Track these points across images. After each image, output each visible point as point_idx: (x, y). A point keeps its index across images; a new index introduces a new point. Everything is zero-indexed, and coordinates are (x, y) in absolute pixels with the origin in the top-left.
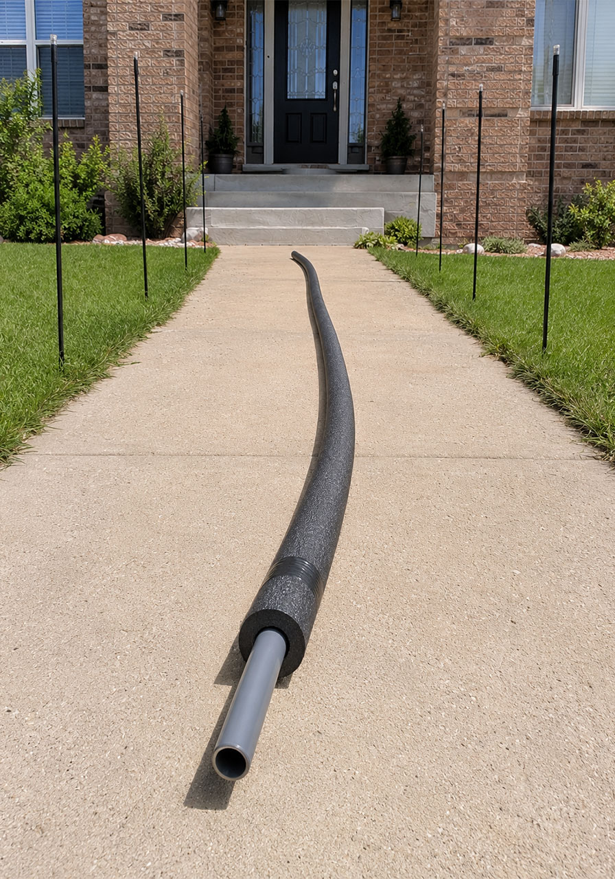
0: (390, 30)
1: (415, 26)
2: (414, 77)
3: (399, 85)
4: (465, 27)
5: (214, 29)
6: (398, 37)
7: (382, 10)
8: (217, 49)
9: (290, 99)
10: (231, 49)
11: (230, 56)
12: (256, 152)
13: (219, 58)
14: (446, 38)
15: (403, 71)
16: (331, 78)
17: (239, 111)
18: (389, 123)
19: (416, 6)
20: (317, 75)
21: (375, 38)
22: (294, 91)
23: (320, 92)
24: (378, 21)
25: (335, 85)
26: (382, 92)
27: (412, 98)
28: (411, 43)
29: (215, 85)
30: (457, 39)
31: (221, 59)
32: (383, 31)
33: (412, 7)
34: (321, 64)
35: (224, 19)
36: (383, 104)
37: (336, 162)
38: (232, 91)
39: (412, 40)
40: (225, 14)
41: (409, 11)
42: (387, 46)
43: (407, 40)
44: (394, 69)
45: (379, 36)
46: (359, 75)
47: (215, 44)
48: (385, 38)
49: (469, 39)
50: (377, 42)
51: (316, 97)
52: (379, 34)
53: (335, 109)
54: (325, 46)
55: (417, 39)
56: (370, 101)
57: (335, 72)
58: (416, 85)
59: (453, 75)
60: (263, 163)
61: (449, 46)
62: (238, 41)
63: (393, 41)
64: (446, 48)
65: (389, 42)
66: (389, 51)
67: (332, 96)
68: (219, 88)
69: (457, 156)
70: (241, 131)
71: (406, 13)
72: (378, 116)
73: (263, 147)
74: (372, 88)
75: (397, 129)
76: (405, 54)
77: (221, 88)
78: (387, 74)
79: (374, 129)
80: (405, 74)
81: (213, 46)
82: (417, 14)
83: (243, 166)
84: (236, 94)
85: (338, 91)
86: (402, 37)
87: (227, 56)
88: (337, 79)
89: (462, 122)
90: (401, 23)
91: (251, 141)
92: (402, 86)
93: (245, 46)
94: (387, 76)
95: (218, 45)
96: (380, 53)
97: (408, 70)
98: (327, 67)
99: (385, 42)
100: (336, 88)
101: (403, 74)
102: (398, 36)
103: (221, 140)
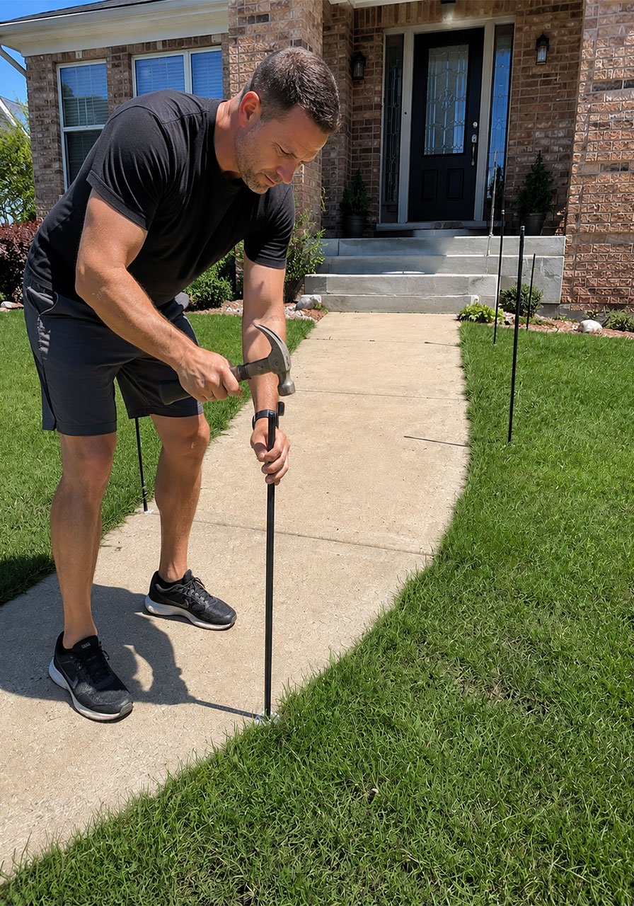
0: (534, 76)
1: (563, 68)
2: (561, 126)
3: (543, 135)
4: (614, 68)
5: (353, 89)
6: (544, 83)
7: (526, 53)
8: (355, 109)
9: (427, 156)
10: (370, 108)
11: (368, 115)
12: (391, 211)
13: (356, 118)
14: (589, 83)
15: (548, 119)
16: (470, 131)
17: (375, 170)
18: (528, 176)
19: (567, 46)
20: (456, 128)
21: (518, 85)
22: (430, 148)
23: (458, 146)
24: (522, 66)
25: (474, 138)
26: (523, 144)
27: (556, 148)
28: (560, 88)
29: (353, 146)
30: (604, 83)
31: (359, 118)
32: (528, 77)
33: (562, 46)
34: (460, 115)
35: (362, 78)
36: (524, 156)
37: (471, 218)
38: (369, 150)
39: (560, 84)
40: (364, 72)
41: (558, 52)
42: (531, 92)
43: (554, 84)
44: (537, 118)
45: (522, 83)
46: (499, 127)
47: (354, 104)
48: (529, 85)
49: (617, 82)
50: (520, 89)
51: (455, 152)
52: (523, 80)
53: (473, 164)
54: (465, 96)
55: (566, 83)
56: (509, 154)
57: (475, 124)
58: (561, 134)
59: (595, 125)
60: (397, 222)
61: (591, 92)
62: (376, 99)
63: (539, 87)
64: (587, 95)
65: (534, 88)
66: (533, 98)
67: (470, 149)
68: (357, 148)
69: (595, 215)
70: (376, 190)
71: (555, 54)
72: (517, 169)
73: (397, 206)
74: (513, 139)
75: (535, 184)
76: (552, 101)
77: (359, 148)
78: (530, 124)
79: (513, 183)
80: (550, 123)
81: (352, 105)
82: (568, 54)
83: (377, 225)
84: (372, 154)
85: (476, 144)
86: (548, 83)
87: (365, 116)
88: (477, 131)
89: (605, 178)
90: (549, 66)
91: (386, 200)
92: (547, 136)
93: (383, 104)
94: (530, 126)
95: (357, 105)
96: (523, 101)
97: (554, 118)
98: (466, 120)
99: (529, 89)
100: (475, 141)
101: (547, 123)
102: (544, 81)
103: (354, 203)
